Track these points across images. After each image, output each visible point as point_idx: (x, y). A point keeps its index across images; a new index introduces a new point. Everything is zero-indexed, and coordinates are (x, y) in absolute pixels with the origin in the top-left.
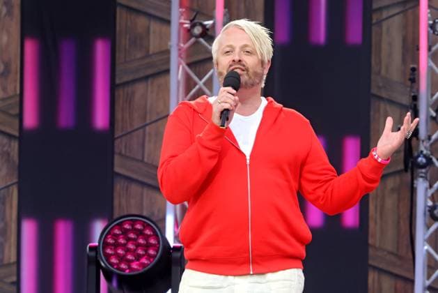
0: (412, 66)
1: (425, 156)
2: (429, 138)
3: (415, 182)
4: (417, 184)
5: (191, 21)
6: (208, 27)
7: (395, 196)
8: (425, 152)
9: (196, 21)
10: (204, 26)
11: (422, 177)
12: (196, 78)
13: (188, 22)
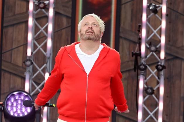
0: (139, 24)
1: (144, 65)
2: (146, 57)
3: (139, 76)
4: (140, 78)
5: (39, 1)
6: (46, 4)
7: (126, 82)
8: (144, 63)
9: (41, 1)
10: (44, 4)
11: (142, 74)
12: (40, 27)
13: (37, 1)
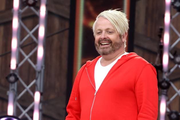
0: (161, 27)
1: (166, 82)
2: (169, 71)
4: (161, 99)
8: (167, 79)
11: (164, 94)
12: (28, 30)
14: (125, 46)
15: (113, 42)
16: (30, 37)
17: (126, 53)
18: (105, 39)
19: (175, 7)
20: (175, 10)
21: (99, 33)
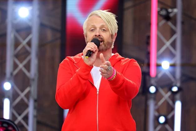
14: (113, 47)
15: (106, 41)
16: (24, 47)
17: (113, 54)
18: (99, 37)
19: (161, 15)
20: (161, 18)
21: (92, 30)
